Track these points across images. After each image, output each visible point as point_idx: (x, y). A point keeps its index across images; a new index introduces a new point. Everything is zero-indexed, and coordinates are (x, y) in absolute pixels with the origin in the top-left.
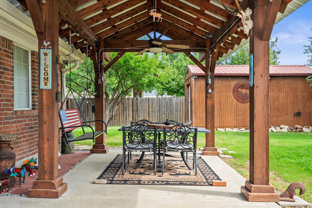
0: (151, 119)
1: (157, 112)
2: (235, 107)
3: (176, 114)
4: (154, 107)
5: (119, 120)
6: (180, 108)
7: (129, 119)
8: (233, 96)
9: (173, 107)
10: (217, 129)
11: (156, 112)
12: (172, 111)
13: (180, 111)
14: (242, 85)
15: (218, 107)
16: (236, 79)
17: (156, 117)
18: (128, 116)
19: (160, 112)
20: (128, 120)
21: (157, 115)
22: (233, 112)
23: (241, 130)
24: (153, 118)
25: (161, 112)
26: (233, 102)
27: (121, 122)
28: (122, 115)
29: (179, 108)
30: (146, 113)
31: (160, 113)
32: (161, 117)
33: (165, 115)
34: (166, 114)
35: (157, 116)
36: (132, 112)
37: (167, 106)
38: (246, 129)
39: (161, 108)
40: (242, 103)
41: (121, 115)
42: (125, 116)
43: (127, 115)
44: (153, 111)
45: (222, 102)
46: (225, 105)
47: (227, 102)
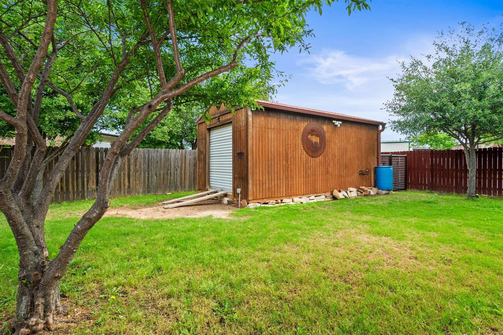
0: (133, 184)
1: (144, 172)
2: (305, 163)
3: (175, 175)
4: (138, 164)
5: (68, 189)
6: (182, 166)
7: (90, 187)
8: (302, 146)
9: (171, 163)
10: (282, 200)
11: (142, 173)
12: (168, 170)
13: (181, 170)
14: (312, 130)
15: (284, 163)
16: (306, 119)
17: (142, 180)
18: (88, 181)
19: (148, 172)
20: (88, 189)
21: (144, 177)
22: (302, 172)
23: (311, 198)
24: (137, 182)
25: (150, 172)
26: (302, 156)
27: (72, 193)
28: (73, 180)
29: (180, 165)
30: (124, 174)
31: (148, 175)
32: (150, 181)
33: (157, 177)
34: (160, 174)
35: (144, 179)
36: (95, 174)
37: (161, 162)
38: (315, 196)
39: (150, 166)
40: (312, 157)
41: (70, 180)
42: (80, 180)
43: (86, 180)
44: (136, 171)
45: (289, 156)
46: (292, 160)
47: (295, 155)
